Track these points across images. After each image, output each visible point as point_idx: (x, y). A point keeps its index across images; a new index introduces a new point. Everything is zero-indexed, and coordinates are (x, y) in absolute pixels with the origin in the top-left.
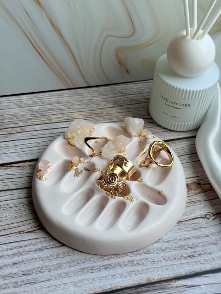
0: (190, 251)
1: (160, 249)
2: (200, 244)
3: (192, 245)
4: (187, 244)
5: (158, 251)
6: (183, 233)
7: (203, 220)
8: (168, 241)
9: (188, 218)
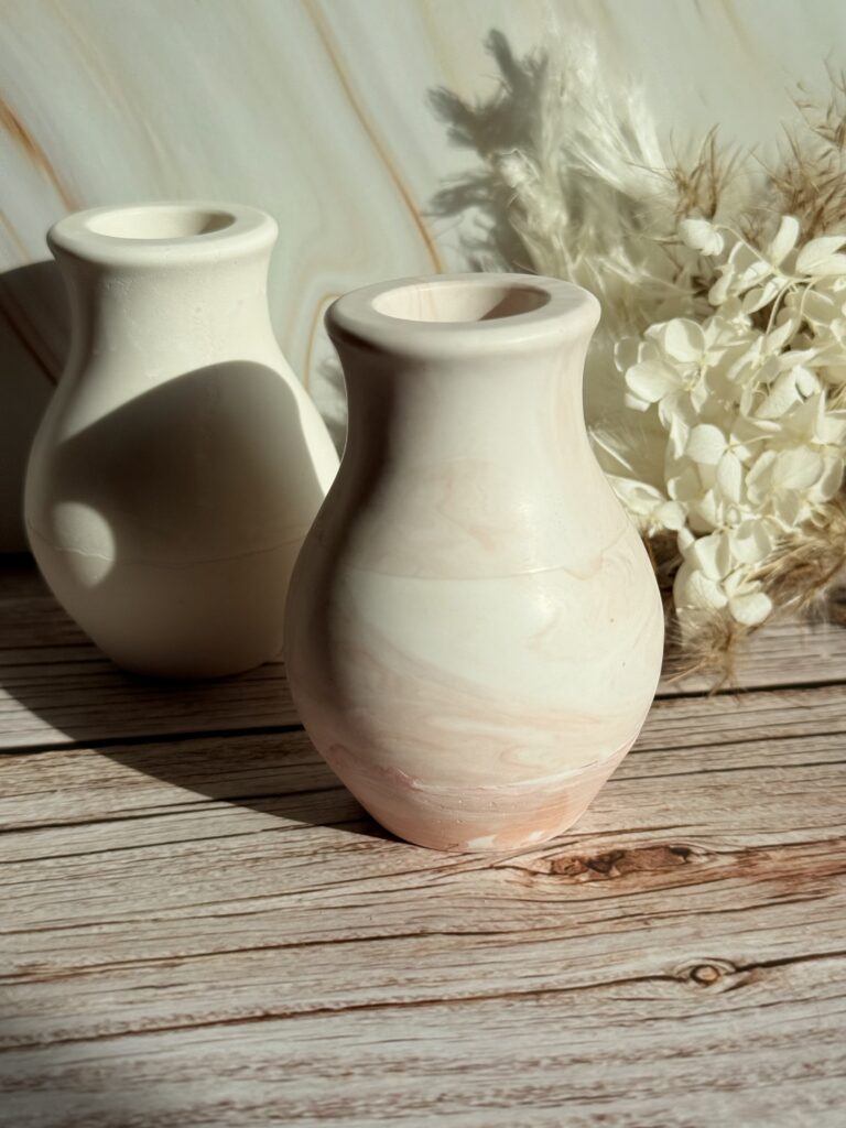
0: (571, 1115)
1: (411, 1098)
2: (640, 1087)
3: (595, 1089)
4: (563, 1082)
5: (391, 1109)
6: (553, 1036)
7: (678, 986)
8: (463, 1069)
9: (594, 978)
